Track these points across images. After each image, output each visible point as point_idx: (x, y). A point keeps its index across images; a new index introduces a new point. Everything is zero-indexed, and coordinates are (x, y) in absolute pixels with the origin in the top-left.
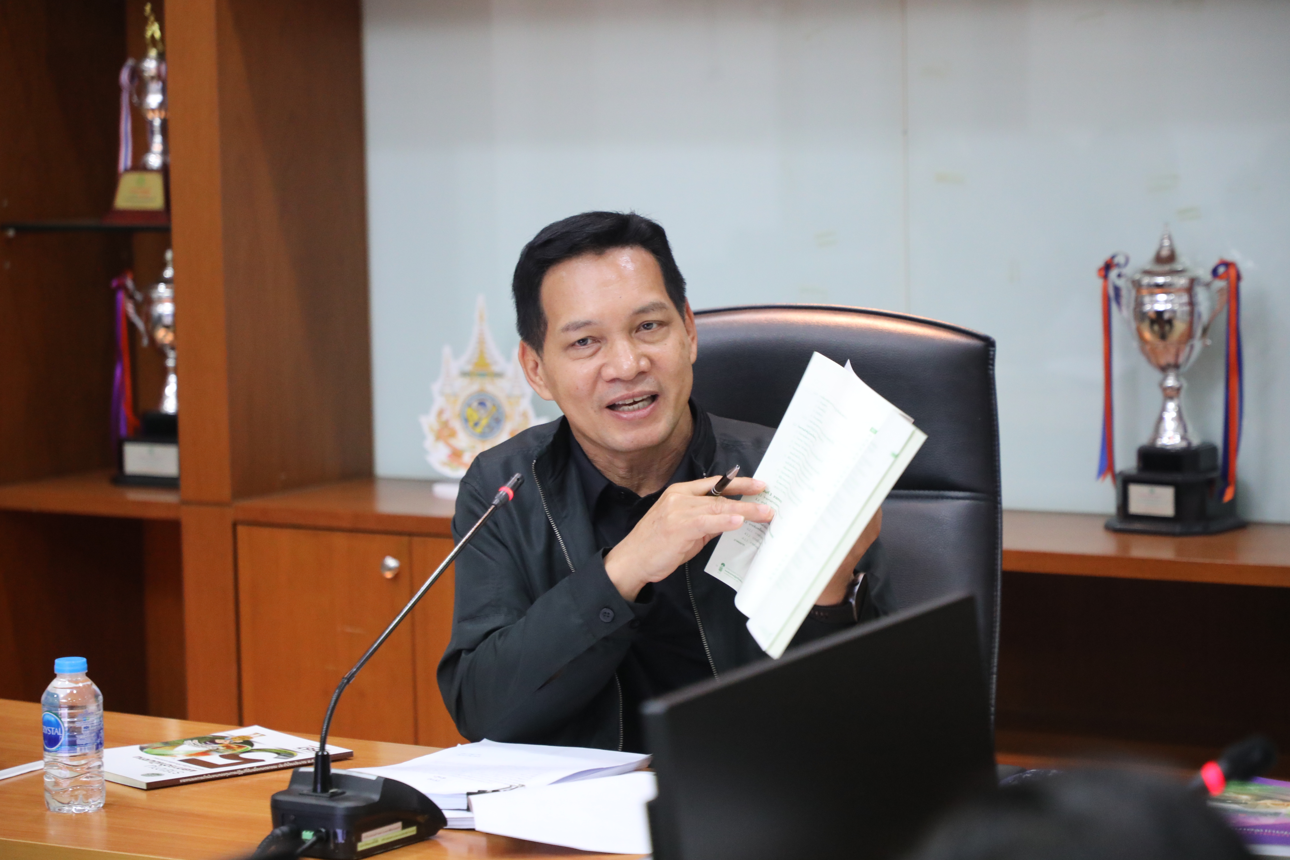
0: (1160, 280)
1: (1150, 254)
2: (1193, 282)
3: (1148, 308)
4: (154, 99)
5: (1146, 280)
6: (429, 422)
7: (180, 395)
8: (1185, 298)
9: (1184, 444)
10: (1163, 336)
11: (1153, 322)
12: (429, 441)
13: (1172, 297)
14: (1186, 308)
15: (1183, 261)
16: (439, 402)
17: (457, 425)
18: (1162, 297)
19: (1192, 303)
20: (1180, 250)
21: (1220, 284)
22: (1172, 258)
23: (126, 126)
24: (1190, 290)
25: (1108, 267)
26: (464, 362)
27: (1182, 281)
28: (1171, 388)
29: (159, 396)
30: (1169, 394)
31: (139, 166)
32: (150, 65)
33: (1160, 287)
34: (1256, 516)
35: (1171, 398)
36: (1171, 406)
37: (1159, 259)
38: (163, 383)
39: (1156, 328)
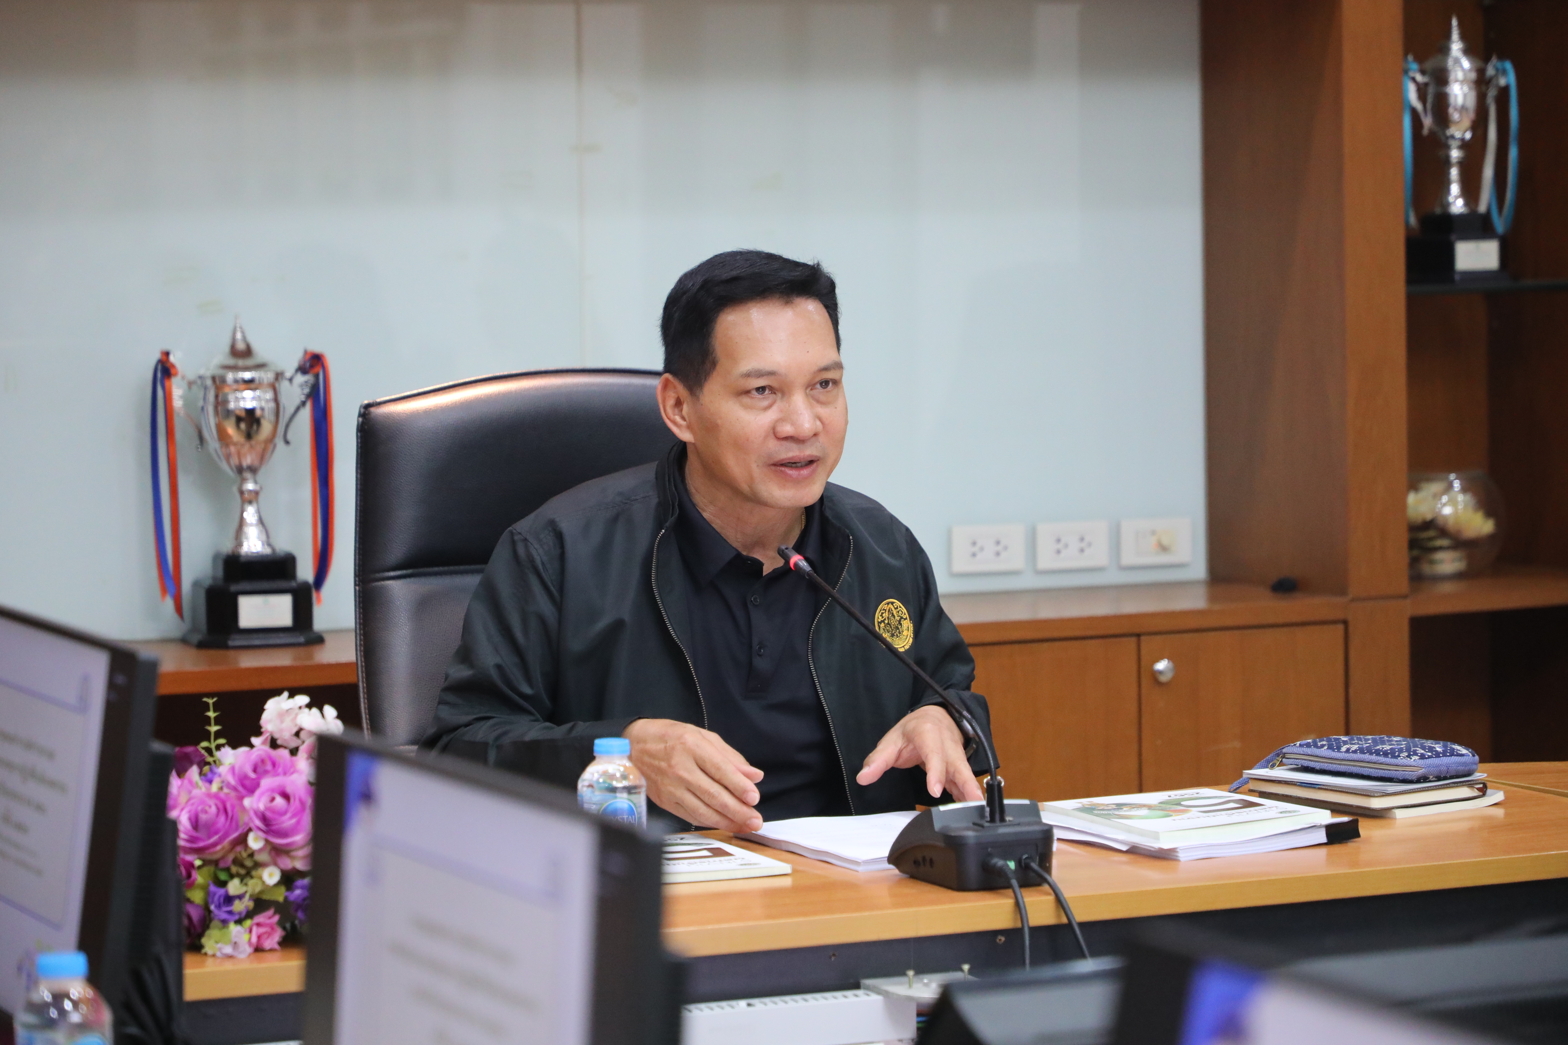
0: (247, 375)
2: (279, 376)
3: (232, 406)
5: (230, 376)
8: (269, 395)
9: (267, 551)
10: (249, 436)
11: (239, 420)
13: (258, 393)
14: (272, 405)
15: (261, 355)
18: (248, 394)
19: (276, 400)
22: (248, 352)
24: (274, 385)
27: (266, 376)
28: (250, 491)
30: (248, 498)
33: (249, 384)
35: (250, 502)
36: (251, 510)
37: (234, 352)
39: (243, 426)
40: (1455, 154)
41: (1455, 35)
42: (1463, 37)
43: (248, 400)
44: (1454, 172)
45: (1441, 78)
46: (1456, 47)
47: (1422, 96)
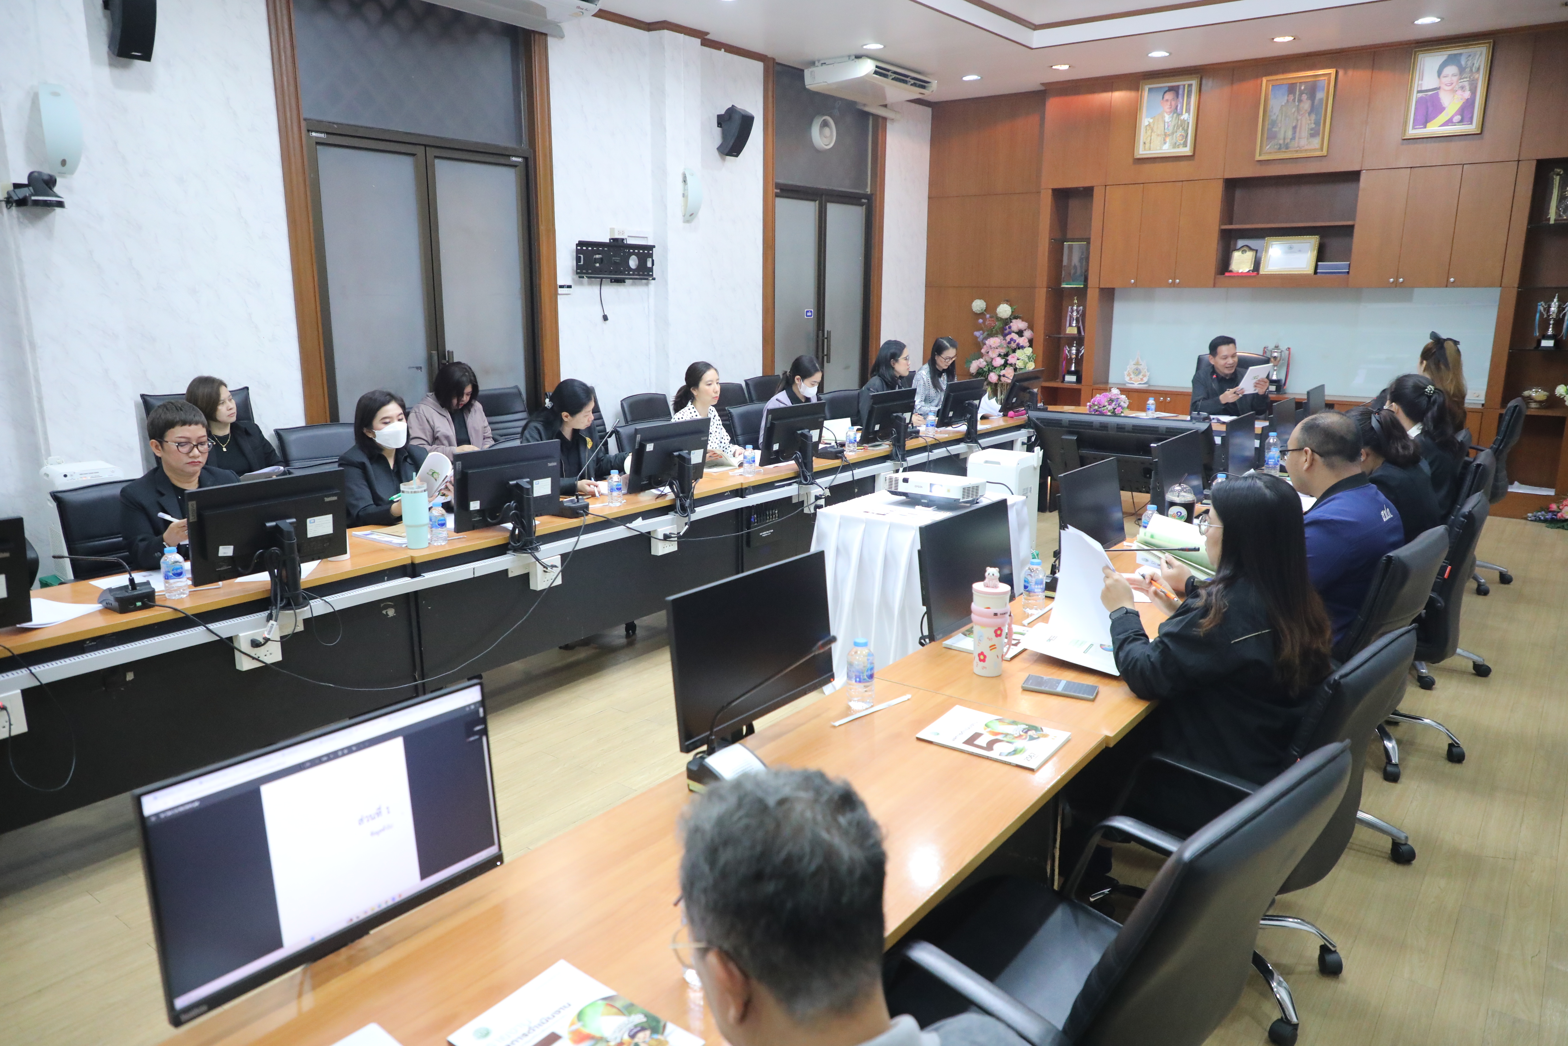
1: (1274, 346)
4: (1075, 314)
6: (1126, 373)
7: (1075, 367)
10: (1275, 360)
12: (1126, 376)
15: (1280, 347)
16: (1128, 369)
17: (1132, 373)
19: (1281, 355)
20: (1279, 345)
21: (1287, 352)
23: (1068, 318)
24: (1281, 352)
25: (1265, 348)
26: (1134, 362)
27: (1280, 351)
29: (1071, 367)
30: (1275, 370)
31: (1070, 325)
32: (1075, 308)
33: (1276, 352)
34: (1287, 392)
36: (1275, 373)
38: (1072, 364)
40: (1552, 322)
41: (1556, 297)
42: (1558, 298)
43: (1276, 354)
44: (1551, 326)
45: (1549, 307)
46: (1555, 300)
47: (1545, 309)
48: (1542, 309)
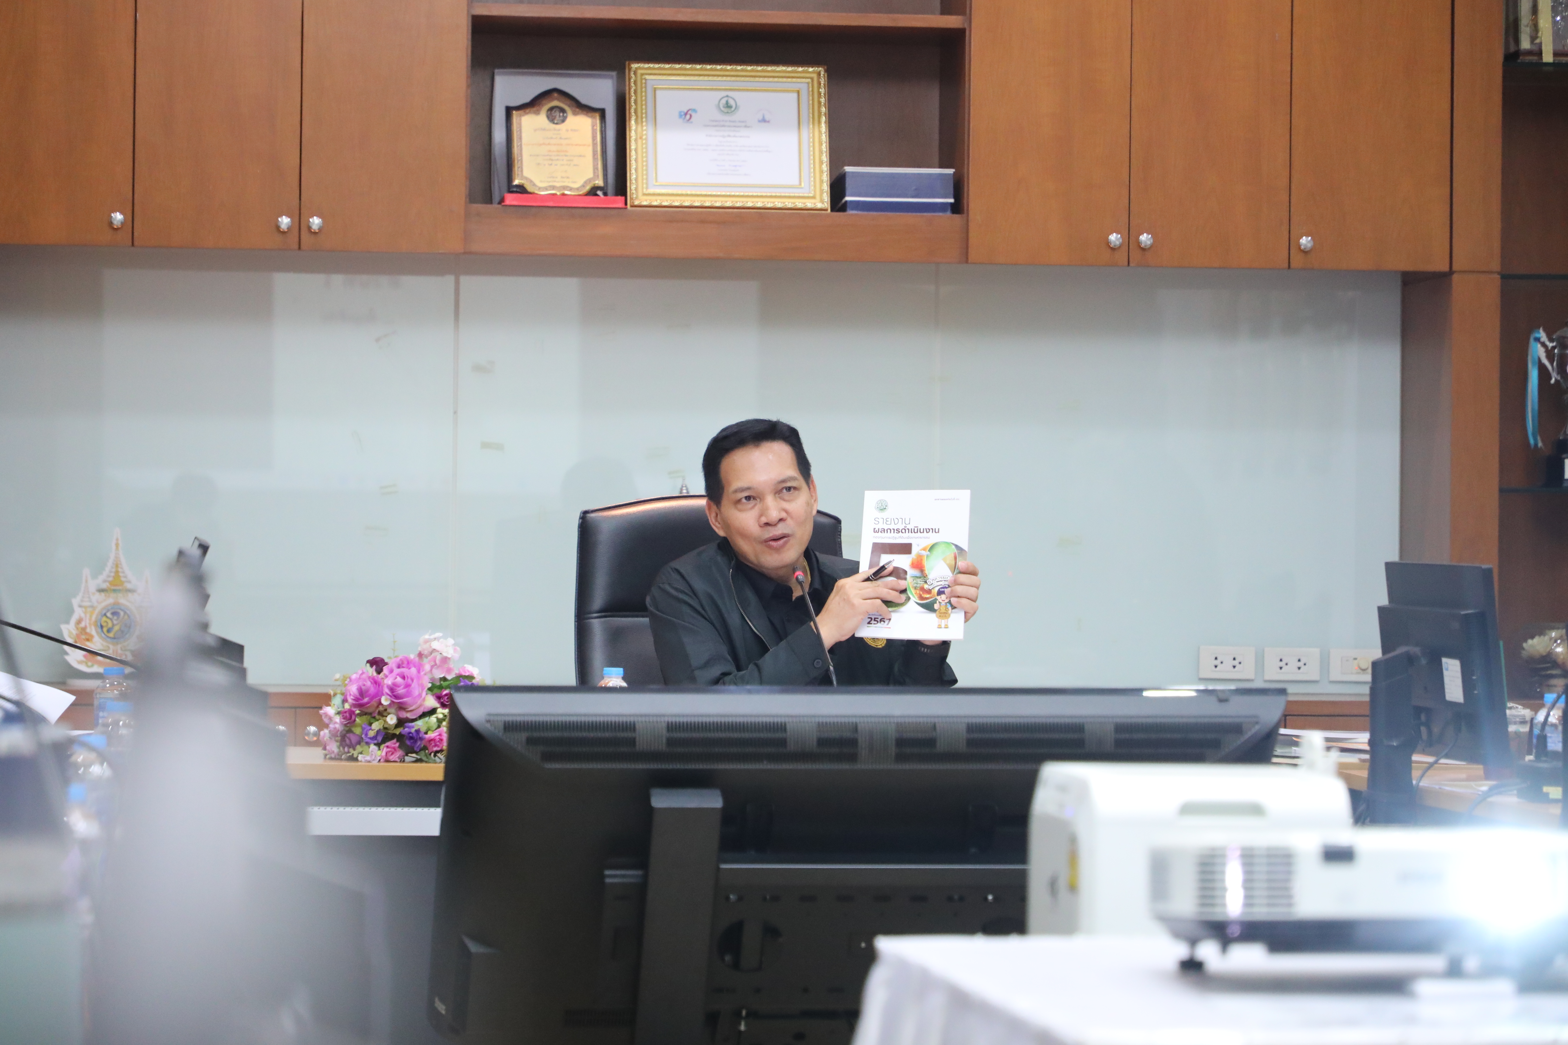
17: (93, 630)
47: (1549, 356)
48: (1541, 352)
